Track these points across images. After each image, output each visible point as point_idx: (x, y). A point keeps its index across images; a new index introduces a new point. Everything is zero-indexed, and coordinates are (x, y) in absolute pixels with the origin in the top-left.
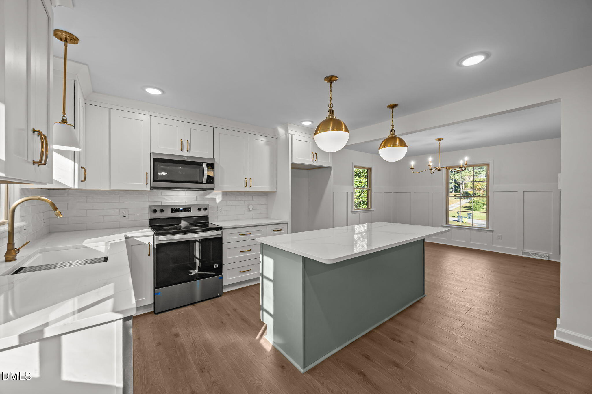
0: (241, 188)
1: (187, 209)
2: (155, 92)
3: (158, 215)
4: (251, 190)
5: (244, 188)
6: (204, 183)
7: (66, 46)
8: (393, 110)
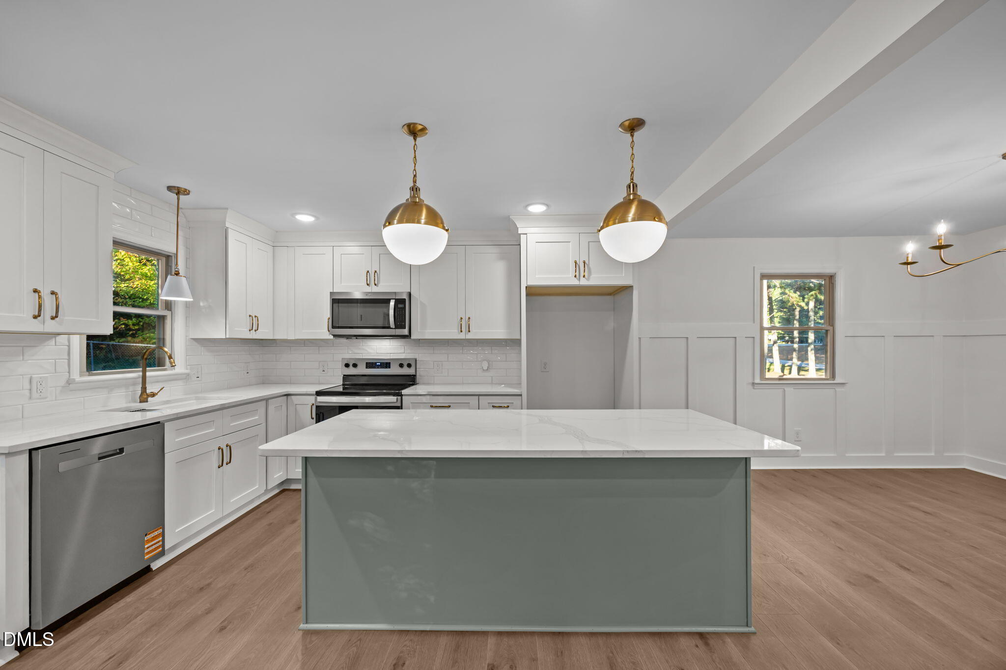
0: (453, 333)
1: (386, 365)
2: (305, 218)
3: (351, 371)
4: (470, 336)
5: (459, 334)
6: (392, 328)
7: (178, 199)
8: (632, 136)
